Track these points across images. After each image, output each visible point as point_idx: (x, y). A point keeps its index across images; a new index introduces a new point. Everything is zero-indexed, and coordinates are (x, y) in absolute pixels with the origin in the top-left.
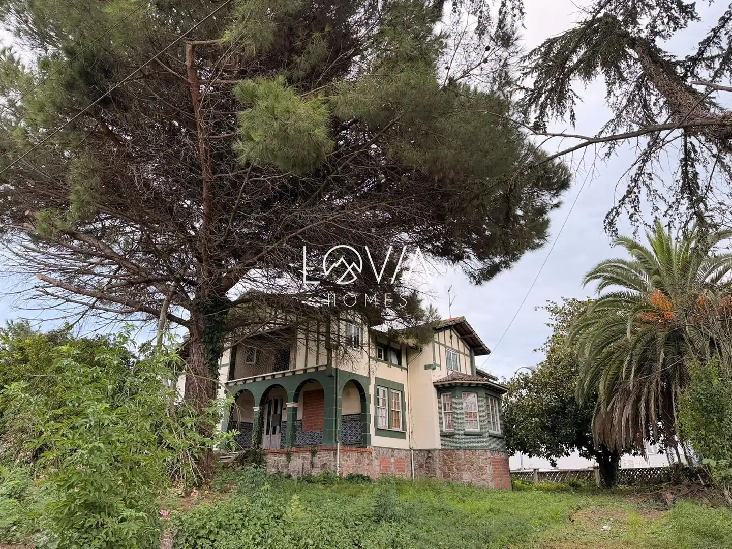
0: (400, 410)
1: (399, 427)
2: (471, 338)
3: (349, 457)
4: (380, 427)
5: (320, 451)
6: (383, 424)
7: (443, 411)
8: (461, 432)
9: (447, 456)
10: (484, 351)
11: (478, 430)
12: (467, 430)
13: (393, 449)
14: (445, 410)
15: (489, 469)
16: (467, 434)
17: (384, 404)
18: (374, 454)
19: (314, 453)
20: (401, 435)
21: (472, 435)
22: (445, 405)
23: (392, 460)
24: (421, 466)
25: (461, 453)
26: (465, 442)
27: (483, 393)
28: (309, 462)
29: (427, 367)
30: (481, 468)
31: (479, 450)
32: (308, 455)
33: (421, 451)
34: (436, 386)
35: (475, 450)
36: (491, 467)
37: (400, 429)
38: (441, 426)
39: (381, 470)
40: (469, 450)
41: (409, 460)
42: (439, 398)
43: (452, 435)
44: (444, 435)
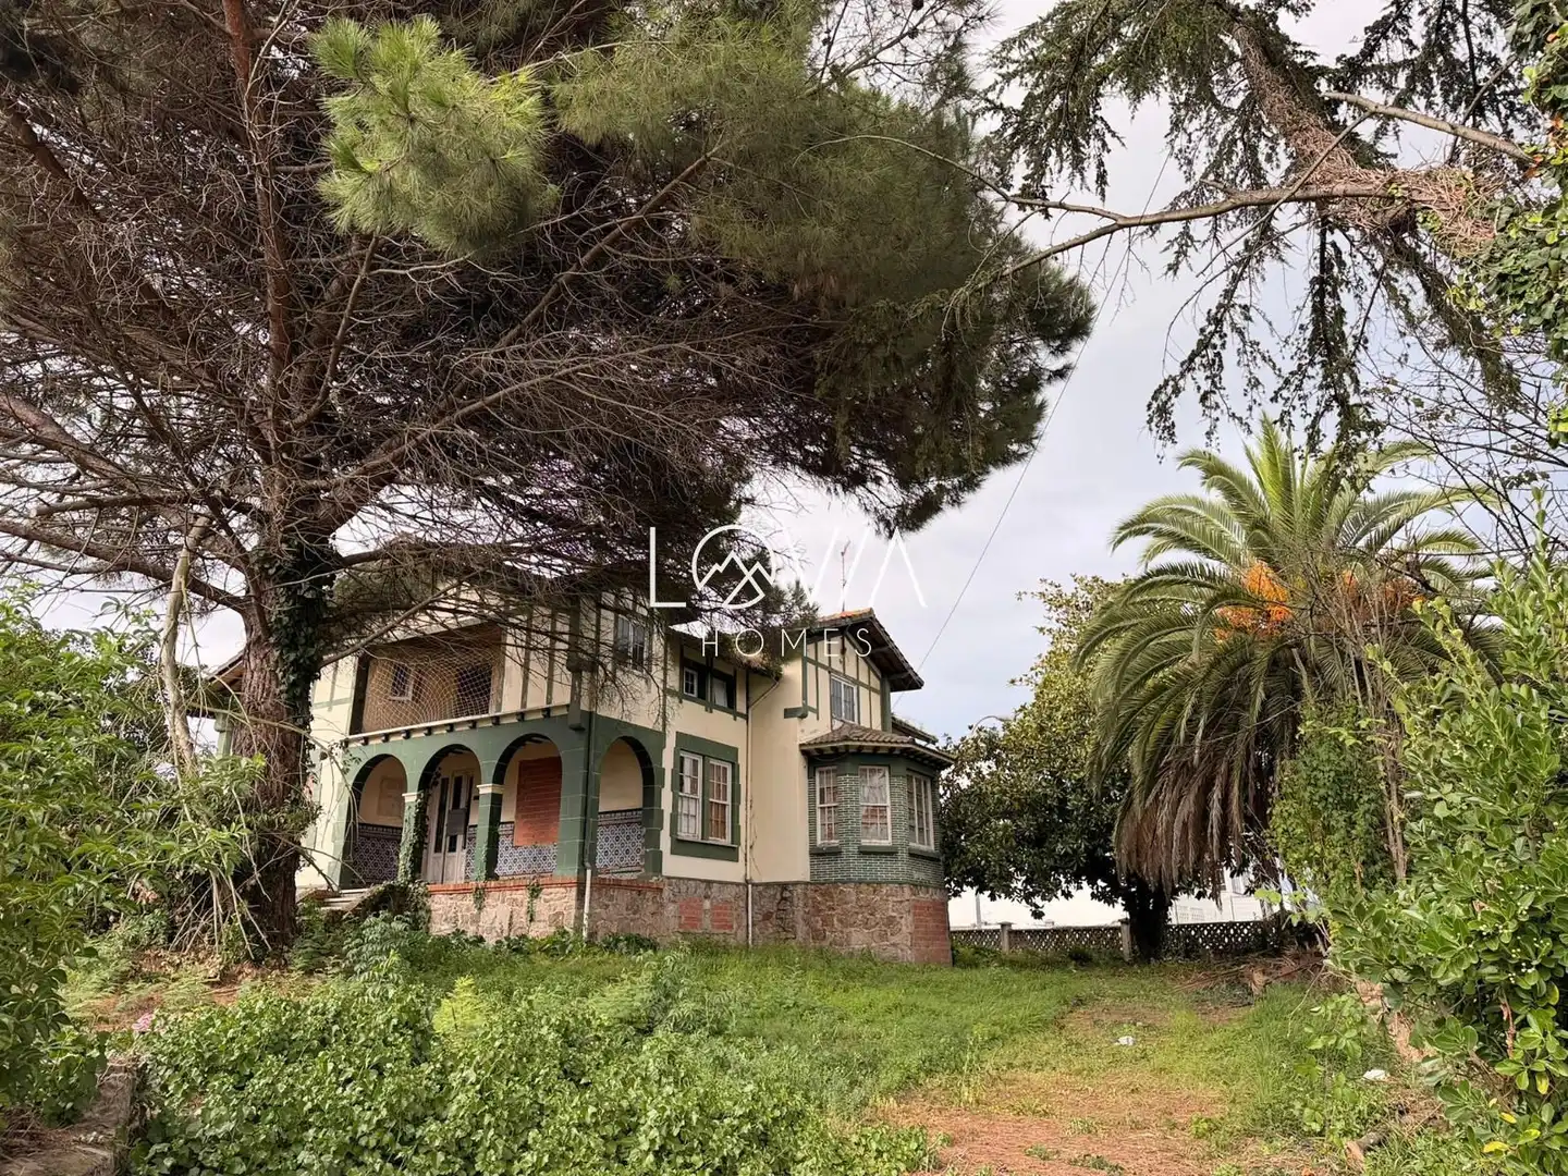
0: (729, 802)
1: (724, 836)
2: (884, 654)
3: (611, 898)
4: (683, 835)
5: (549, 885)
6: (691, 830)
7: (818, 805)
8: (854, 848)
9: (822, 895)
10: (910, 682)
11: (887, 843)
12: (865, 842)
13: (709, 883)
14: (822, 801)
15: (906, 924)
16: (866, 852)
17: (694, 790)
18: (666, 893)
19: (535, 892)
20: (729, 853)
21: (876, 853)
22: (822, 791)
23: (707, 904)
24: (767, 917)
25: (849, 889)
26: (858, 868)
27: (901, 769)
28: (524, 909)
29: (789, 713)
30: (891, 920)
31: (887, 883)
32: (522, 896)
33: (768, 885)
34: (804, 753)
35: (879, 883)
36: (910, 918)
37: (727, 841)
38: (812, 833)
39: (681, 926)
40: (868, 884)
41: (742, 904)
42: (811, 776)
43: (834, 853)
44: (817, 854)
